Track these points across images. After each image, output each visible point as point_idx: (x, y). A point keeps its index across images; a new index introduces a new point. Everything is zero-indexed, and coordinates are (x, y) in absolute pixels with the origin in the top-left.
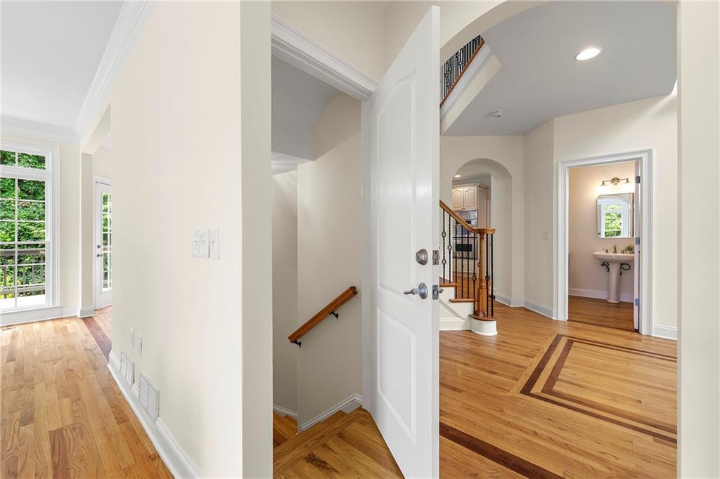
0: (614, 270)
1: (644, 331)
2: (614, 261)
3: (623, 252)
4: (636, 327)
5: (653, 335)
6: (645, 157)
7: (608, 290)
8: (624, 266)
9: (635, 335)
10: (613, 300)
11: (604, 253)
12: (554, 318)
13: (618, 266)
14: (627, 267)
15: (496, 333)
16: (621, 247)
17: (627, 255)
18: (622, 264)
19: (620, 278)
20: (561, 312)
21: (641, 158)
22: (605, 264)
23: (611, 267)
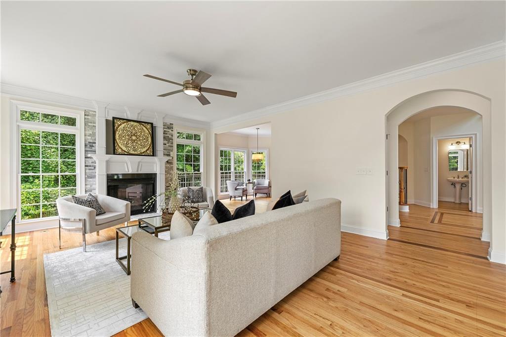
0: (458, 187)
1: (474, 211)
2: (458, 183)
3: (462, 178)
4: (470, 210)
5: (478, 212)
6: (474, 136)
7: (455, 197)
8: (463, 185)
9: (470, 213)
10: (457, 202)
11: (452, 179)
12: (431, 207)
13: (460, 185)
14: (464, 185)
15: (409, 211)
16: (462, 175)
17: (465, 179)
18: (462, 184)
19: (461, 191)
20: (435, 205)
21: (472, 137)
22: (453, 184)
23: (456, 185)
